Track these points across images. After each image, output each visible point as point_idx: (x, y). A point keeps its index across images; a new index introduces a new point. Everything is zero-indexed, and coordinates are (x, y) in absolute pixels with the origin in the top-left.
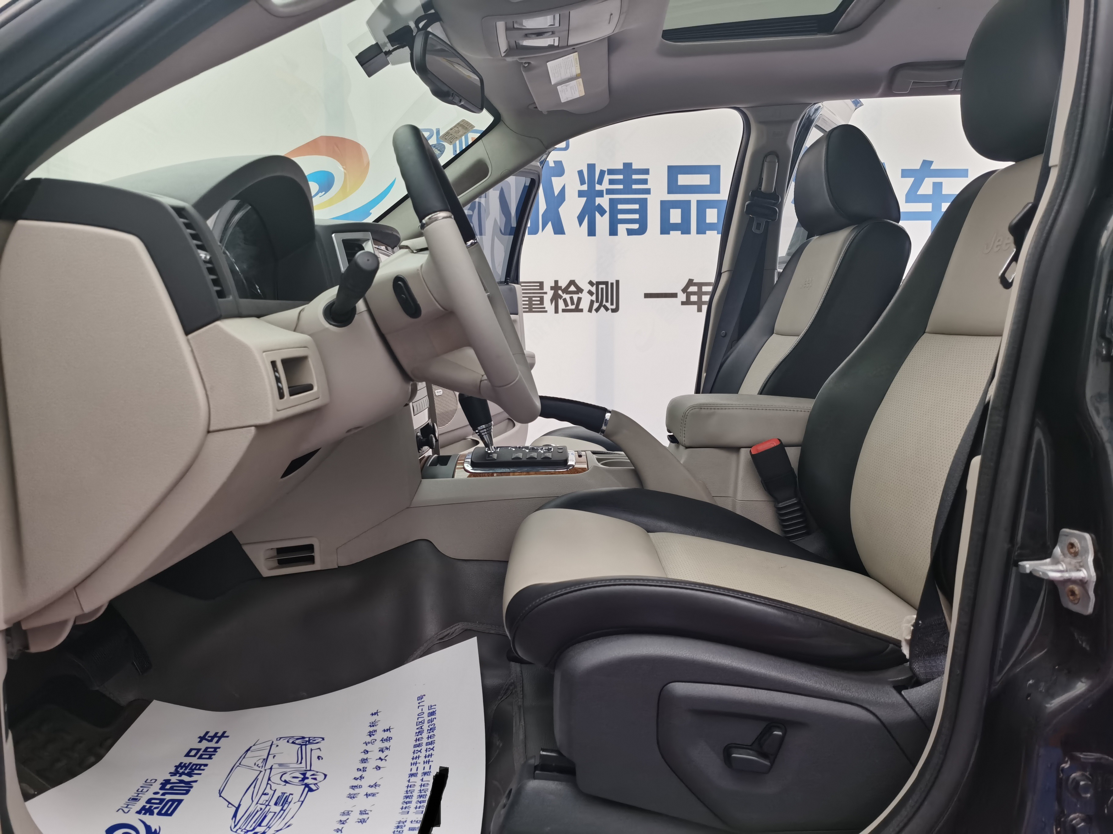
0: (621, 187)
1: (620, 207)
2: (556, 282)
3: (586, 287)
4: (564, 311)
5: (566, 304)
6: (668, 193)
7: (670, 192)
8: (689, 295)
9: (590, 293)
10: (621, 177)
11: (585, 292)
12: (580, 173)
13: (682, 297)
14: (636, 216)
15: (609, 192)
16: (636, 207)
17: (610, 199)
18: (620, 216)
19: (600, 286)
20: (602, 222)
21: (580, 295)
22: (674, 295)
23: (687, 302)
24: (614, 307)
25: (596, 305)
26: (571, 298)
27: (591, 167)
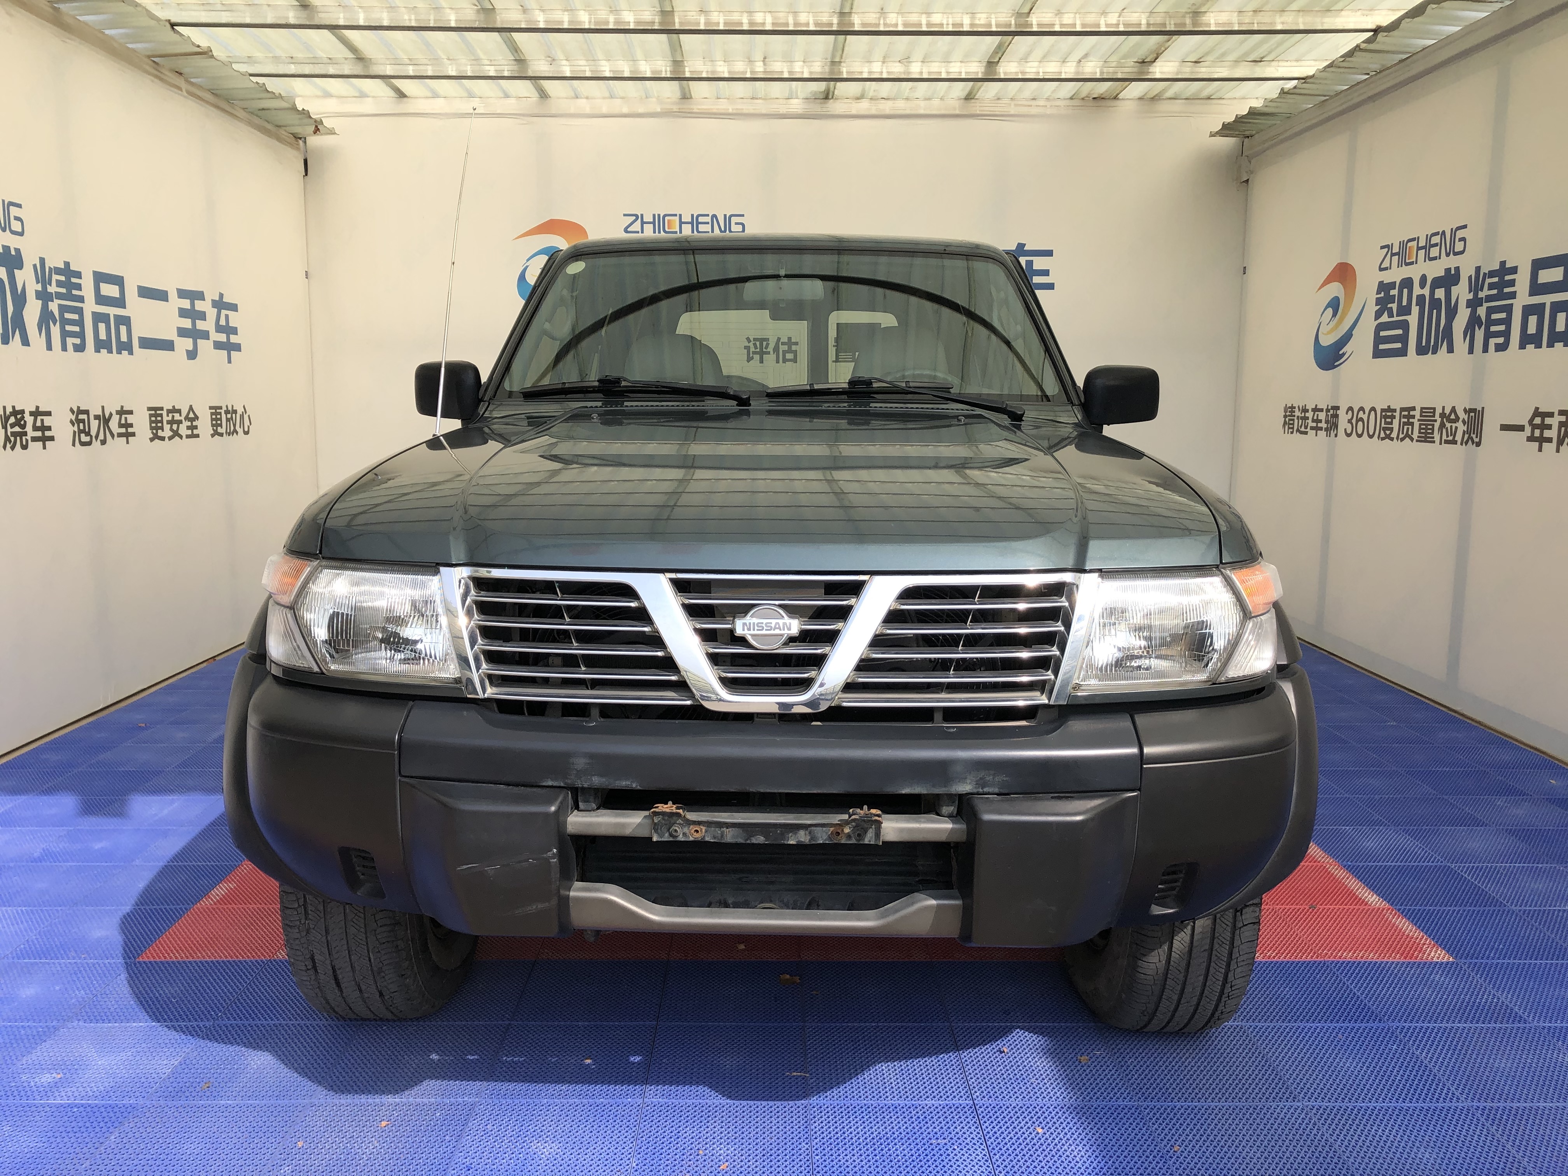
0: (1495, 292)
1: (1494, 316)
2: (1444, 408)
3: (1462, 415)
4: (1447, 442)
5: (1447, 436)
6: (1530, 295)
7: (1531, 294)
8: (1534, 427)
9: (1464, 422)
10: (1496, 280)
11: (1461, 420)
12: (1470, 277)
13: (1528, 429)
14: (1502, 328)
15: (1489, 299)
16: (1503, 315)
17: (1487, 308)
18: (1493, 329)
19: (1472, 414)
20: (1480, 334)
21: (1457, 424)
22: (1521, 428)
23: (1531, 439)
24: (1477, 440)
25: (1466, 436)
26: (1451, 427)
27: (1478, 269)
